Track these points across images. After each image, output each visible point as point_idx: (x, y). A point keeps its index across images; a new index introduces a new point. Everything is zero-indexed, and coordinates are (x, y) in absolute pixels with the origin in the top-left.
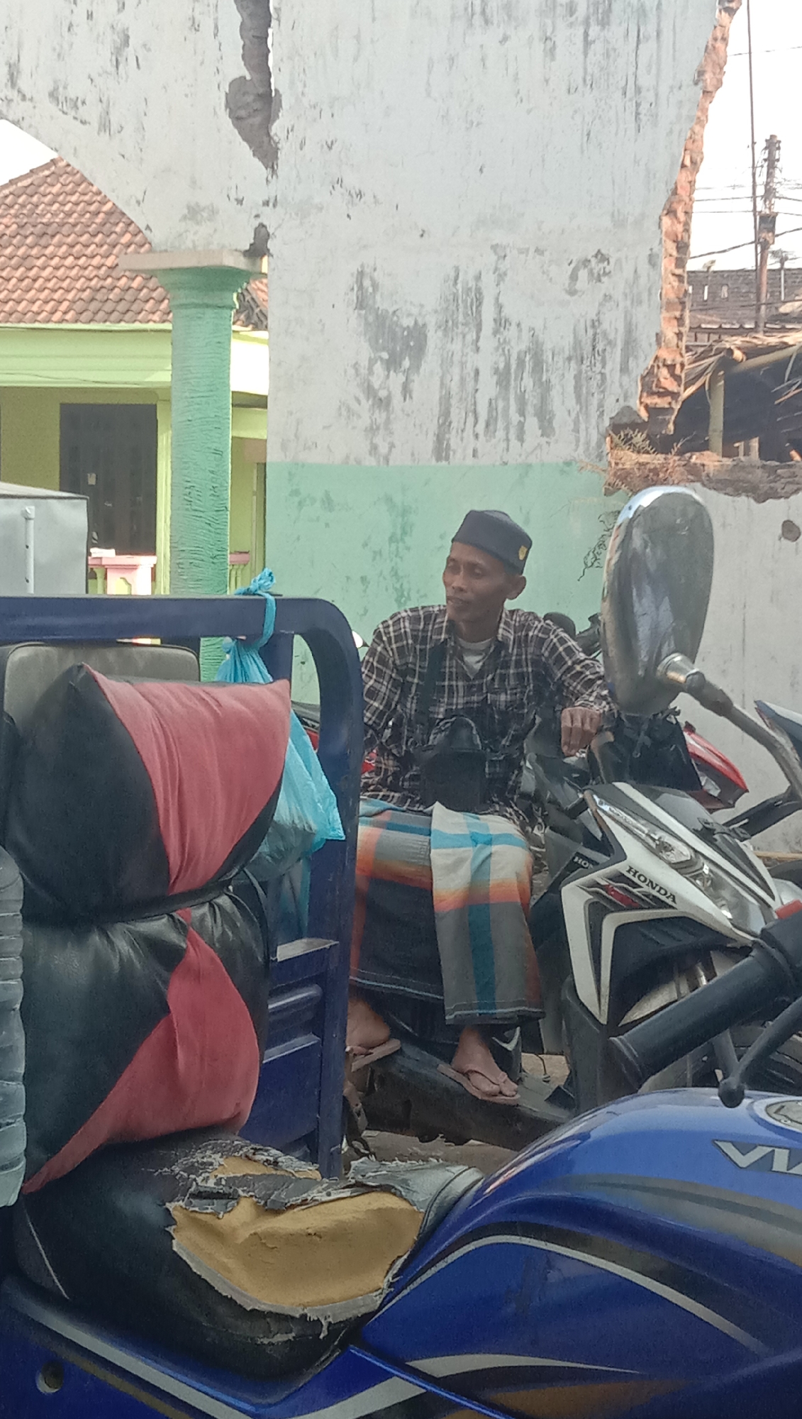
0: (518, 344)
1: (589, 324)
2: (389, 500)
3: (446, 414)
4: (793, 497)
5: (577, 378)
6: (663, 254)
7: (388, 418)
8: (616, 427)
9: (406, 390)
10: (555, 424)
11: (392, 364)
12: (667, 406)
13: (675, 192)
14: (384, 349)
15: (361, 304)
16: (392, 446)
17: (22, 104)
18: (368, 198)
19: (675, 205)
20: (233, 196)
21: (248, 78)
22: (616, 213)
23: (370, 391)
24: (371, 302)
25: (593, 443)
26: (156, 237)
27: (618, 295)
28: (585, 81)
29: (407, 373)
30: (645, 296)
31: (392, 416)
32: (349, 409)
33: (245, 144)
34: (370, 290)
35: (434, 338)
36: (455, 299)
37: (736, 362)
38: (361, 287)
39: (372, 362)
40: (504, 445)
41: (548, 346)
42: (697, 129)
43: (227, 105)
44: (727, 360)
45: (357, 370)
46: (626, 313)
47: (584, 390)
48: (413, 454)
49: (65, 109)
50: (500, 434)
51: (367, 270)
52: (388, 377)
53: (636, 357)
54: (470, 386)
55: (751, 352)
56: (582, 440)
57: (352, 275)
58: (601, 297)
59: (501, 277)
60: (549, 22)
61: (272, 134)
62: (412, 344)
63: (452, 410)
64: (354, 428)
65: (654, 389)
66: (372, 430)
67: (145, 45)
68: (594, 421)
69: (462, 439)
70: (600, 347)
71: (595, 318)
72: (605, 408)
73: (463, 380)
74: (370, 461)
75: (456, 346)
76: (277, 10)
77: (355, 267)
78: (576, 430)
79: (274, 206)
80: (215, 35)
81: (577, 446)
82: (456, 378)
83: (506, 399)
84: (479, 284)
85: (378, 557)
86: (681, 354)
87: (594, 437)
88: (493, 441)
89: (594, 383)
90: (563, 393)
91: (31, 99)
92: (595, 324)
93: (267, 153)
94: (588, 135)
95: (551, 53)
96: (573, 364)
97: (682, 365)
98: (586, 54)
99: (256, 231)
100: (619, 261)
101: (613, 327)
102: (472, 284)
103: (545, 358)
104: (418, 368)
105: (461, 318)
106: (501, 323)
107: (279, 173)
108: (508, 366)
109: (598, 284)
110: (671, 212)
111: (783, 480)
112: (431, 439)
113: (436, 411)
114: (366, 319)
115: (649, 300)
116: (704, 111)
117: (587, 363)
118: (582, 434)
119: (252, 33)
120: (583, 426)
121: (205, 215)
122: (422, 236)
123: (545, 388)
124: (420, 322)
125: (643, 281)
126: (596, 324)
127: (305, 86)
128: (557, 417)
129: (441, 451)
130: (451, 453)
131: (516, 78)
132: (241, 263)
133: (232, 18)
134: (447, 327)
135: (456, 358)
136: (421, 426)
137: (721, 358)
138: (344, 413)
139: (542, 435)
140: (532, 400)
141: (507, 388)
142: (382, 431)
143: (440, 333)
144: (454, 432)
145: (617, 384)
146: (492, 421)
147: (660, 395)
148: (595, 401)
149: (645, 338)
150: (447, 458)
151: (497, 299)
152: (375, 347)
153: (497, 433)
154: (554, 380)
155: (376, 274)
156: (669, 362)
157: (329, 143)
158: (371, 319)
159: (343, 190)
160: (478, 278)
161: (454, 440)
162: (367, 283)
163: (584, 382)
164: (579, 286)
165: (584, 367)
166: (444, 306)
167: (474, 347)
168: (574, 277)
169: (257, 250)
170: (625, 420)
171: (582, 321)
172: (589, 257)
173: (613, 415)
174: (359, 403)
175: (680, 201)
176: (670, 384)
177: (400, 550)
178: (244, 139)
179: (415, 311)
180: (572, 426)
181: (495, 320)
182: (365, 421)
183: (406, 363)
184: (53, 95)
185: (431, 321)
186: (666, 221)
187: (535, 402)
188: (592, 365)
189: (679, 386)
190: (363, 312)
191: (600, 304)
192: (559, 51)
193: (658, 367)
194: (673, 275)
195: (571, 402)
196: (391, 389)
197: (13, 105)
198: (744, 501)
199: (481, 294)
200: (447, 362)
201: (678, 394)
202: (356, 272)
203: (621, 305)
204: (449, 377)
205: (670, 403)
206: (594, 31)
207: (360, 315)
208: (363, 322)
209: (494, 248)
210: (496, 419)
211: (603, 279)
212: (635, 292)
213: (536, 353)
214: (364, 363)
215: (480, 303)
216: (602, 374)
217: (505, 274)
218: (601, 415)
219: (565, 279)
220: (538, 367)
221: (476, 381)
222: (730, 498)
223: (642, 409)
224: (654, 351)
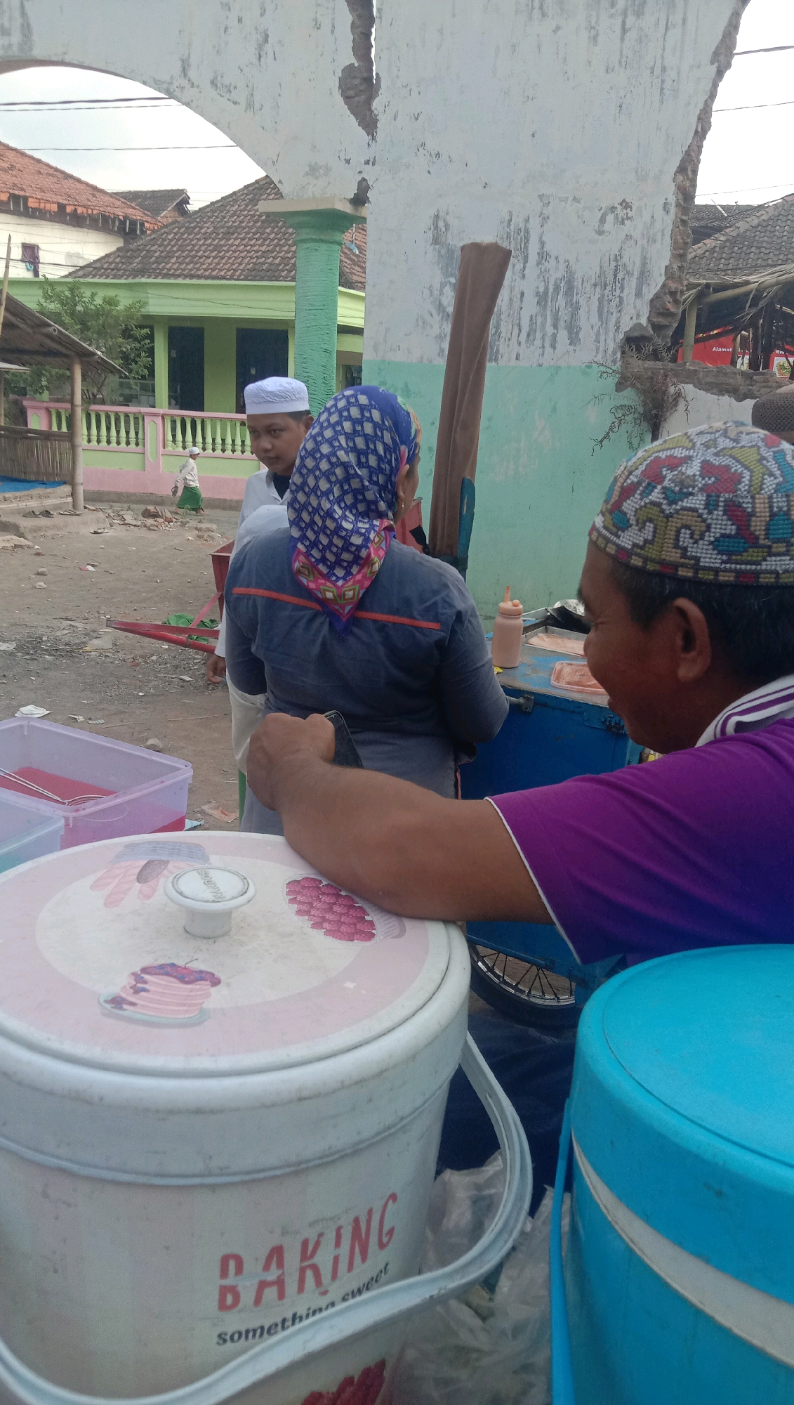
0: (556, 273)
1: (612, 257)
3: (497, 326)
5: (600, 301)
6: (674, 203)
8: (629, 339)
10: (581, 336)
12: (668, 324)
13: (688, 154)
14: (452, 275)
15: (436, 241)
17: (192, 90)
18: (444, 157)
19: (686, 165)
20: (343, 158)
21: (356, 65)
22: (639, 171)
23: (440, 307)
24: (443, 239)
25: (610, 352)
26: (285, 188)
27: (637, 234)
28: (620, 62)
30: (659, 237)
32: (424, 321)
33: (352, 116)
34: (444, 229)
36: (509, 236)
38: (436, 228)
39: (443, 285)
40: (540, 351)
41: (578, 276)
42: (709, 101)
43: (340, 87)
45: (431, 291)
46: (643, 248)
47: (606, 310)
49: (221, 93)
50: (538, 343)
51: (441, 214)
53: (649, 285)
54: (516, 305)
56: (601, 349)
57: (430, 218)
58: (623, 237)
59: (545, 219)
60: (594, 13)
61: (373, 108)
63: (502, 323)
64: (427, 336)
65: (660, 311)
66: (441, 337)
67: (280, 42)
68: (611, 334)
69: (508, 346)
70: (620, 276)
71: (618, 253)
72: (621, 324)
73: (511, 301)
74: (438, 361)
76: (378, 12)
77: (432, 212)
78: (598, 341)
79: (373, 164)
80: (333, 32)
81: (597, 353)
82: (507, 299)
83: (544, 316)
84: (528, 226)
87: (611, 346)
88: (532, 348)
90: (588, 312)
91: (198, 86)
92: (617, 258)
93: (369, 123)
94: (620, 106)
95: (594, 39)
96: (598, 289)
98: (622, 39)
99: (360, 183)
100: (639, 208)
101: (631, 260)
102: (522, 225)
103: (576, 284)
105: (512, 252)
106: (543, 256)
107: (378, 138)
108: (547, 289)
109: (622, 226)
110: (683, 170)
111: (758, 385)
114: (439, 252)
115: (662, 239)
117: (609, 288)
118: (602, 345)
119: (359, 31)
120: (602, 338)
121: (321, 171)
123: (576, 307)
125: (658, 224)
126: (619, 258)
127: (399, 70)
128: (582, 330)
129: (492, 354)
130: (500, 356)
131: (565, 60)
132: (347, 208)
133: (345, 17)
138: (420, 323)
139: (570, 344)
140: (564, 316)
141: (545, 307)
144: (503, 340)
145: (632, 305)
146: (532, 333)
147: (663, 315)
148: (613, 320)
149: (656, 269)
150: (497, 360)
151: (541, 237)
152: (446, 275)
153: (535, 342)
154: (582, 302)
155: (448, 218)
156: (673, 290)
157: (416, 116)
158: (443, 252)
159: (425, 152)
160: (527, 221)
161: (502, 346)
162: (441, 224)
163: (605, 303)
164: (607, 227)
165: (606, 292)
167: (521, 275)
168: (603, 220)
169: (360, 200)
170: (636, 334)
171: (608, 255)
172: (616, 205)
173: (627, 330)
174: (431, 316)
175: (690, 162)
176: (671, 306)
178: (352, 113)
180: (594, 338)
181: (538, 254)
182: (437, 330)
184: (213, 83)
186: (678, 177)
187: (566, 318)
188: (613, 290)
189: (679, 308)
190: (437, 247)
191: (623, 242)
192: (600, 39)
193: (664, 293)
195: (595, 319)
197: (186, 91)
198: (726, 399)
199: (528, 233)
201: (677, 315)
202: (433, 216)
203: (639, 243)
205: (670, 322)
206: (631, 20)
207: (434, 249)
208: (437, 255)
209: (541, 197)
210: (535, 331)
211: (626, 222)
212: (651, 232)
213: (569, 280)
214: (437, 286)
215: (528, 240)
216: (620, 297)
217: (548, 218)
218: (617, 330)
219: (595, 222)
220: (571, 289)
221: (521, 301)
222: (716, 397)
223: (649, 325)
224: (662, 280)
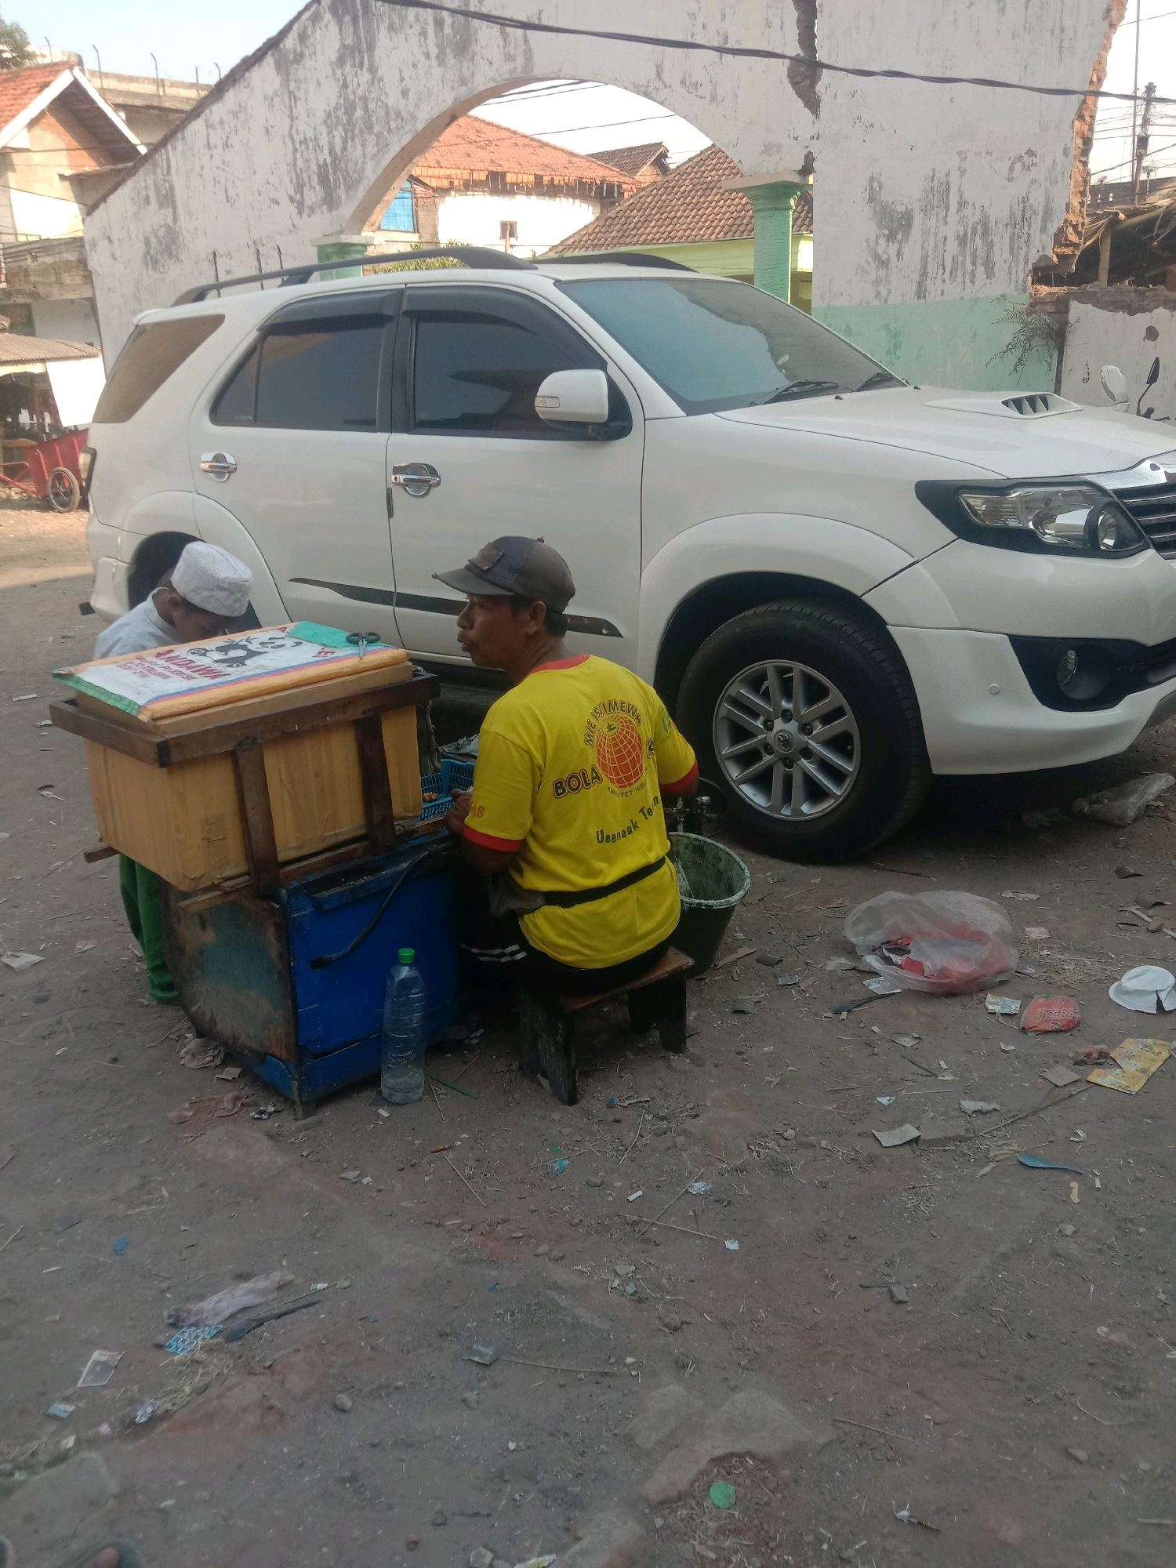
0: (974, 218)
1: (1021, 200)
2: (886, 327)
3: (924, 268)
4: (1155, 311)
5: (1011, 239)
6: (1073, 147)
8: (1036, 269)
9: (899, 254)
10: (996, 270)
11: (891, 237)
12: (1071, 254)
13: (1085, 103)
14: (885, 228)
15: (871, 200)
16: (890, 291)
17: (665, 90)
18: (877, 127)
19: (1083, 113)
20: (792, 136)
21: (802, 55)
22: (1042, 122)
23: (876, 256)
24: (878, 197)
25: (1020, 282)
26: (744, 168)
27: (1041, 178)
28: (1025, 28)
29: (900, 243)
30: (1060, 178)
31: (890, 272)
32: (862, 269)
33: (799, 100)
34: (878, 189)
35: (918, 218)
36: (932, 189)
37: (1120, 221)
38: (871, 188)
39: (878, 237)
40: (961, 286)
41: (992, 218)
42: (1103, 53)
43: (789, 76)
44: (1114, 221)
45: (868, 243)
46: (1046, 188)
47: (1016, 246)
48: (903, 296)
49: (690, 90)
50: (959, 279)
51: (876, 176)
52: (888, 246)
53: (1052, 221)
54: (940, 249)
55: (1130, 214)
56: (1013, 280)
57: (866, 180)
58: (1029, 181)
59: (963, 172)
61: (816, 91)
62: (903, 223)
63: (929, 265)
64: (866, 282)
65: (1063, 242)
66: (877, 282)
67: (739, 40)
68: (1021, 266)
69: (934, 284)
70: (1027, 216)
71: (1025, 196)
72: (1029, 257)
73: (936, 246)
74: (876, 303)
75: (932, 222)
76: (821, 5)
77: (868, 175)
78: (1010, 273)
79: (818, 139)
80: (781, 28)
81: (1010, 284)
82: (932, 243)
83: (965, 256)
84: (949, 179)
86: (1083, 218)
87: (1022, 276)
88: (955, 284)
89: (1022, 240)
90: (1001, 249)
91: (670, 86)
92: (1025, 200)
93: (813, 103)
94: (1026, 67)
95: (1003, 10)
96: (1009, 229)
97: (1083, 224)
99: (806, 157)
100: (1043, 155)
101: (1037, 201)
102: (944, 179)
103: (990, 225)
104: (907, 239)
105: (936, 204)
106: (962, 204)
107: (821, 116)
108: (966, 234)
109: (1029, 172)
110: (1081, 117)
111: (1149, 300)
112: (914, 286)
113: (918, 267)
114: (874, 209)
115: (1063, 180)
116: (1109, 39)
117: (1018, 227)
118: (1013, 276)
119: (804, 24)
120: (1014, 270)
121: (774, 149)
122: (912, 149)
123: (991, 245)
124: (909, 208)
125: (1059, 168)
126: (1026, 200)
127: (838, 56)
128: (997, 265)
129: (921, 293)
130: (927, 294)
131: (978, 31)
132: (797, 179)
133: (792, 15)
134: (925, 210)
135: (933, 230)
136: (908, 276)
137: (1109, 219)
138: (859, 272)
139: (987, 278)
140: (981, 255)
141: (965, 248)
142: (883, 282)
143: (922, 215)
144: (929, 280)
145: (1038, 240)
146: (954, 271)
147: (1067, 246)
148: (1023, 253)
149: (1059, 206)
150: (924, 297)
151: (960, 188)
152: (880, 227)
153: (957, 279)
154: (996, 240)
155: (881, 178)
156: (1074, 223)
157: (854, 92)
158: (877, 208)
159: (861, 124)
160: (948, 175)
161: (929, 284)
162: (875, 185)
163: (1016, 241)
164: (1015, 174)
165: (1016, 230)
166: (925, 195)
167: (943, 222)
168: (1012, 169)
169: (807, 170)
170: (1043, 264)
171: (1017, 198)
172: (1023, 154)
173: (1035, 261)
174: (869, 263)
175: (1086, 109)
176: (1073, 238)
177: (893, 359)
178: (799, 96)
179: (906, 201)
180: (1007, 271)
181: (958, 202)
182: (873, 276)
183: (900, 236)
184: (683, 82)
185: (916, 207)
186: (1077, 124)
187: (983, 256)
188: (1022, 228)
189: (1080, 239)
190: (872, 204)
191: (1029, 187)
192: (1008, 8)
193: (1067, 227)
194: (1080, 161)
195: (1007, 255)
196: (889, 254)
197: (660, 91)
198: (1121, 315)
199: (949, 185)
200: (925, 234)
201: (1079, 245)
202: (869, 178)
203: (1043, 185)
204: (927, 243)
205: (1074, 252)
207: (870, 206)
208: (872, 211)
209: (959, 153)
210: (957, 269)
211: (1031, 168)
212: (1053, 175)
213: (985, 223)
214: (873, 238)
215: (949, 192)
216: (1028, 234)
217: (966, 171)
218: (1026, 262)
219: (1005, 171)
220: (986, 231)
221: (945, 244)
222: (1112, 313)
223: (1054, 256)
224: (1064, 216)
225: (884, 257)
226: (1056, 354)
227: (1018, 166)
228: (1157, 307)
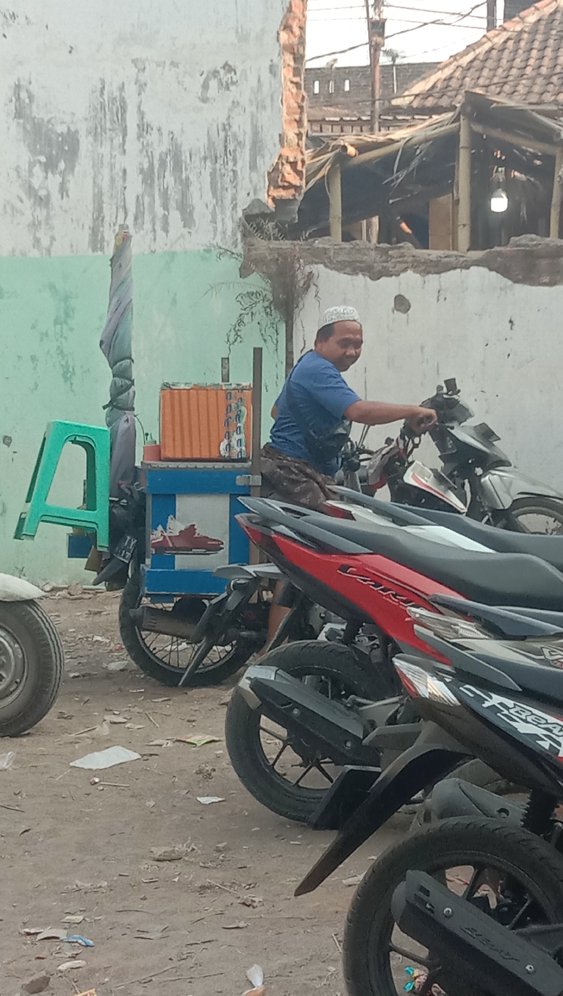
0: (160, 147)
1: (220, 127)
2: (52, 287)
3: (99, 210)
4: (402, 275)
5: (213, 175)
6: (282, 64)
7: (48, 214)
8: (249, 217)
9: (63, 190)
10: (195, 216)
11: (50, 166)
12: (291, 198)
13: (290, 10)
14: (41, 153)
15: (19, 114)
16: (53, 239)
18: (21, 20)
19: (290, 22)
22: (240, 30)
23: (31, 191)
24: (28, 112)
25: (229, 233)
27: (244, 100)
29: (63, 174)
30: (268, 102)
31: (52, 213)
32: (13, 208)
34: (27, 101)
35: (85, 143)
36: (102, 106)
37: (350, 157)
38: (18, 99)
39: (31, 165)
40: (151, 236)
41: (185, 148)
44: (342, 156)
45: (18, 172)
46: (252, 116)
47: (219, 186)
48: (72, 246)
50: (148, 226)
51: (23, 83)
52: (46, 178)
53: (263, 156)
54: (119, 183)
55: (362, 148)
56: (219, 230)
57: (10, 87)
58: (230, 104)
59: (142, 87)
62: (66, 148)
63: (104, 206)
64: (18, 224)
65: (280, 183)
66: (34, 225)
68: (228, 214)
69: (114, 232)
70: (231, 147)
71: (226, 122)
72: (238, 201)
73: (112, 180)
74: (34, 253)
75: (105, 150)
77: (12, 81)
78: (214, 221)
81: (215, 235)
82: (107, 178)
83: (152, 197)
84: (123, 94)
85: (45, 338)
86: (302, 153)
87: (229, 227)
88: (142, 232)
89: (227, 179)
90: (200, 189)
92: (226, 127)
96: (208, 163)
97: (303, 162)
100: (244, 71)
101: (241, 130)
102: (116, 94)
103: (183, 158)
104: (73, 169)
105: (108, 125)
106: (144, 128)
108: (151, 165)
109: (227, 92)
110: (287, 27)
111: (393, 260)
112: (87, 232)
113: (91, 208)
114: (24, 128)
115: (272, 106)
117: (220, 161)
118: (219, 225)
120: (219, 217)
122: (70, 52)
123: (186, 184)
124: (72, 129)
125: (266, 89)
126: (227, 127)
128: (196, 210)
129: (97, 242)
130: (105, 244)
134: (96, 133)
135: (106, 160)
136: (77, 221)
137: (336, 154)
138: (9, 210)
139: (184, 227)
140: (174, 195)
141: (151, 185)
142: (43, 226)
143: (91, 139)
144: (106, 225)
145: (248, 179)
146: (139, 215)
147: (284, 188)
148: (229, 196)
149: (270, 139)
150: (102, 248)
151: (139, 107)
152: (33, 151)
153: (145, 226)
154: (193, 178)
155: (31, 87)
156: (291, 160)
158: (29, 127)
160: (122, 88)
161: (107, 232)
162: (24, 95)
163: (218, 179)
164: (210, 94)
165: (218, 166)
166: (93, 114)
167: (121, 150)
168: (205, 86)
170: (256, 211)
171: (214, 125)
172: (218, 68)
173: (245, 207)
174: (21, 201)
175: (294, 18)
176: (291, 177)
177: (64, 331)
179: (67, 119)
180: (210, 218)
181: (138, 125)
182: (28, 217)
183: (62, 165)
185: (82, 128)
186: (284, 36)
187: (176, 197)
188: (226, 163)
189: (301, 179)
190: (21, 121)
191: (230, 110)
193: (283, 164)
194: (292, 82)
195: (208, 196)
196: (50, 189)
198: (361, 279)
199: (125, 102)
200: (97, 164)
201: (301, 187)
202: (14, 86)
203: (248, 110)
204: (100, 176)
205: (294, 195)
207: (18, 124)
208: (21, 130)
209: (135, 62)
210: (144, 213)
211: (231, 88)
212: (259, 98)
213: (176, 154)
214: (25, 166)
215: (125, 111)
216: (234, 171)
217: (145, 84)
218: (235, 207)
219: (198, 89)
220: (178, 166)
221: (124, 180)
222: (349, 277)
223: (270, 201)
224: (278, 150)
225: (42, 193)
226: (282, 328)
227: (213, 83)
228: (405, 270)
